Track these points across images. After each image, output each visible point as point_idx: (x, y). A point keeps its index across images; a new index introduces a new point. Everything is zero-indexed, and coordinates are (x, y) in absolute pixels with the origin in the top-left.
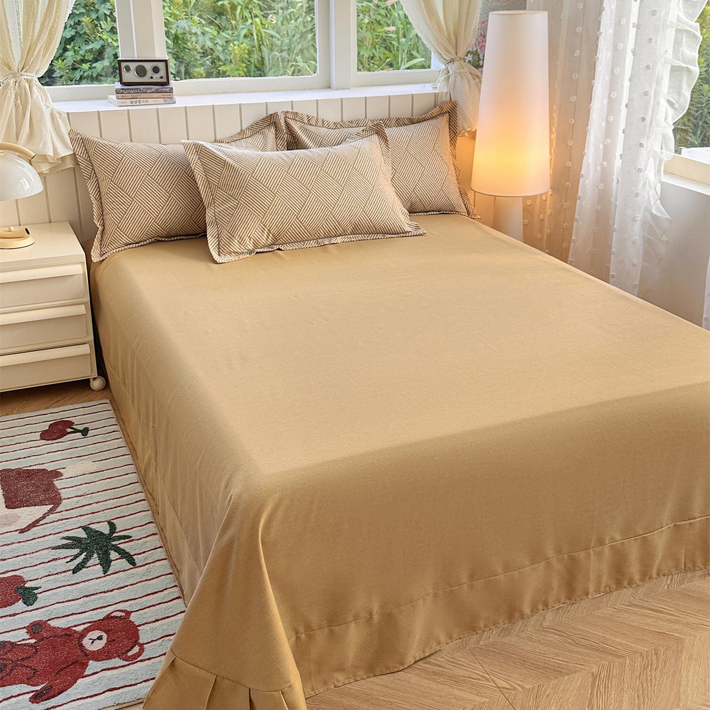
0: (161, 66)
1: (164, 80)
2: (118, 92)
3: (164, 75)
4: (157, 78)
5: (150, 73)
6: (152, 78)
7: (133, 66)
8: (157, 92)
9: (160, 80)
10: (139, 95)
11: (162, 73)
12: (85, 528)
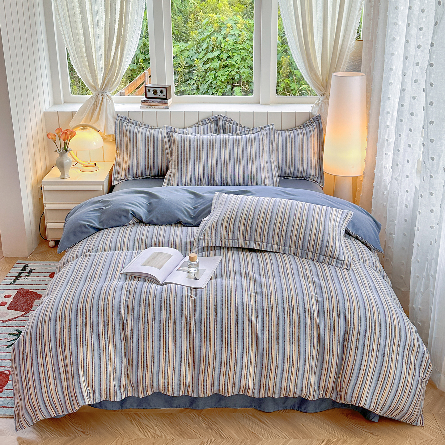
0: (164, 90)
1: (165, 97)
2: (142, 101)
3: (165, 95)
4: (162, 96)
5: (159, 93)
6: (160, 95)
7: (152, 89)
8: (160, 103)
9: (163, 97)
10: (152, 104)
11: (164, 93)
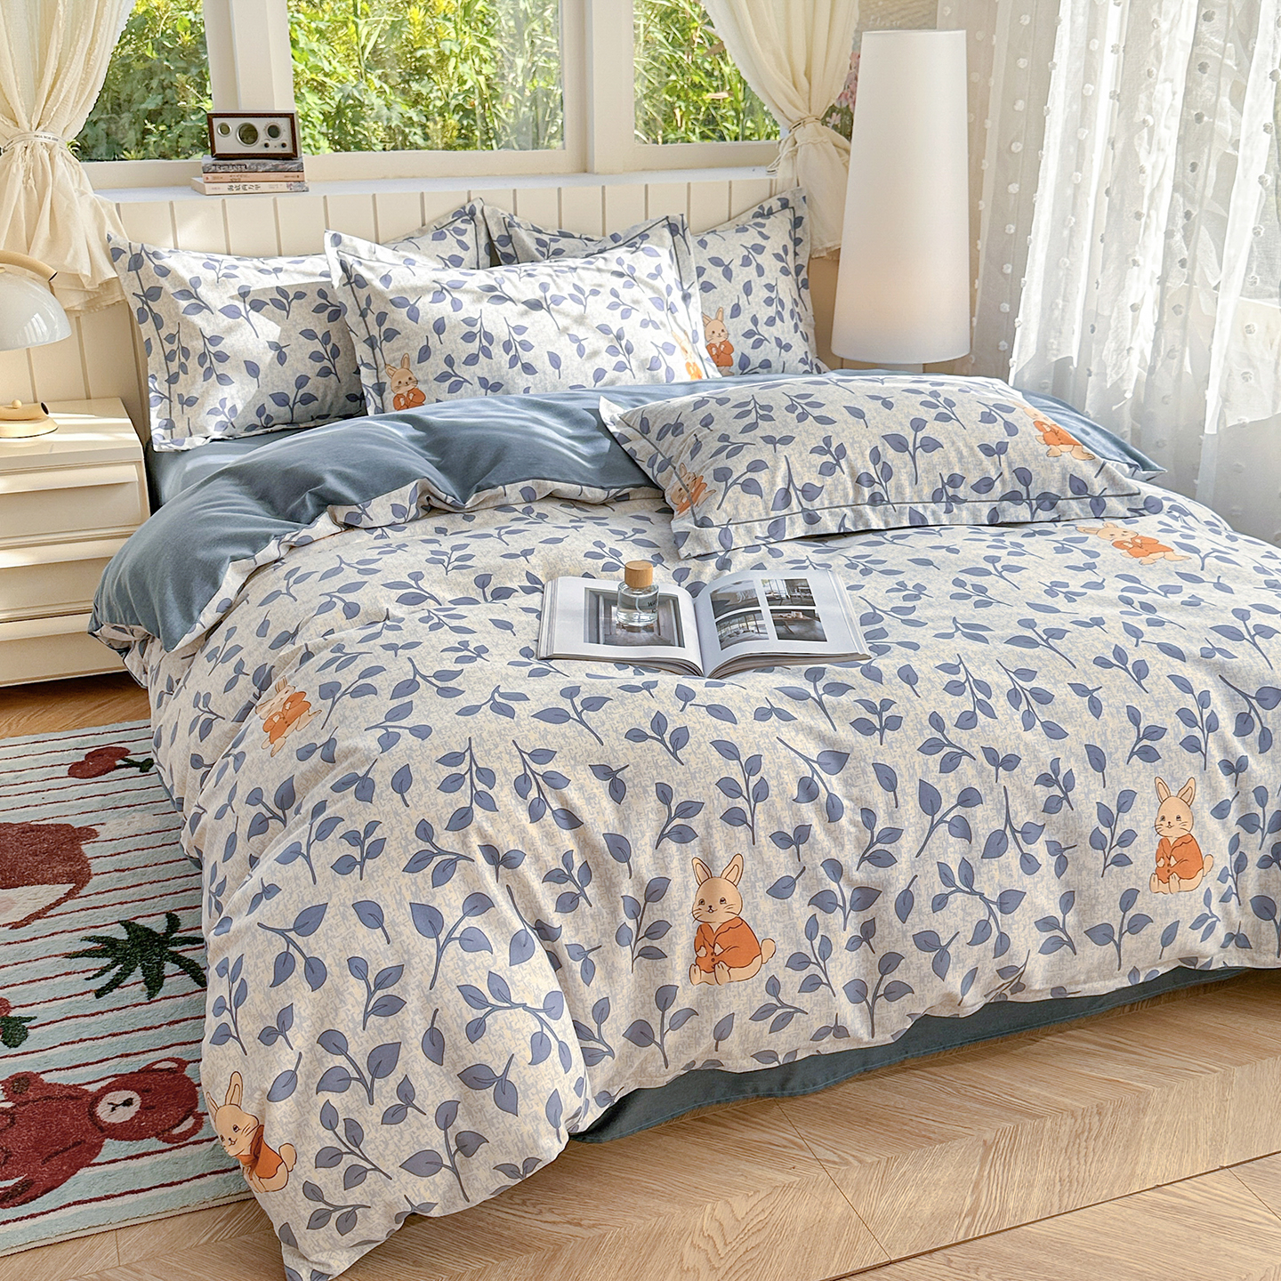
9: (282, 150)
12: (127, 924)
